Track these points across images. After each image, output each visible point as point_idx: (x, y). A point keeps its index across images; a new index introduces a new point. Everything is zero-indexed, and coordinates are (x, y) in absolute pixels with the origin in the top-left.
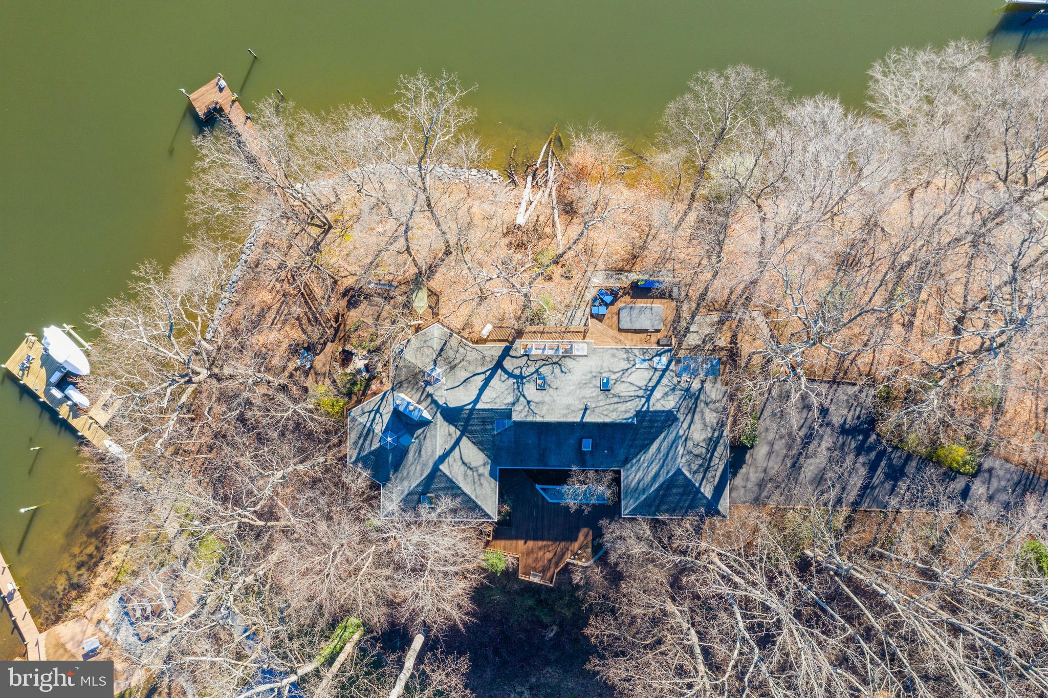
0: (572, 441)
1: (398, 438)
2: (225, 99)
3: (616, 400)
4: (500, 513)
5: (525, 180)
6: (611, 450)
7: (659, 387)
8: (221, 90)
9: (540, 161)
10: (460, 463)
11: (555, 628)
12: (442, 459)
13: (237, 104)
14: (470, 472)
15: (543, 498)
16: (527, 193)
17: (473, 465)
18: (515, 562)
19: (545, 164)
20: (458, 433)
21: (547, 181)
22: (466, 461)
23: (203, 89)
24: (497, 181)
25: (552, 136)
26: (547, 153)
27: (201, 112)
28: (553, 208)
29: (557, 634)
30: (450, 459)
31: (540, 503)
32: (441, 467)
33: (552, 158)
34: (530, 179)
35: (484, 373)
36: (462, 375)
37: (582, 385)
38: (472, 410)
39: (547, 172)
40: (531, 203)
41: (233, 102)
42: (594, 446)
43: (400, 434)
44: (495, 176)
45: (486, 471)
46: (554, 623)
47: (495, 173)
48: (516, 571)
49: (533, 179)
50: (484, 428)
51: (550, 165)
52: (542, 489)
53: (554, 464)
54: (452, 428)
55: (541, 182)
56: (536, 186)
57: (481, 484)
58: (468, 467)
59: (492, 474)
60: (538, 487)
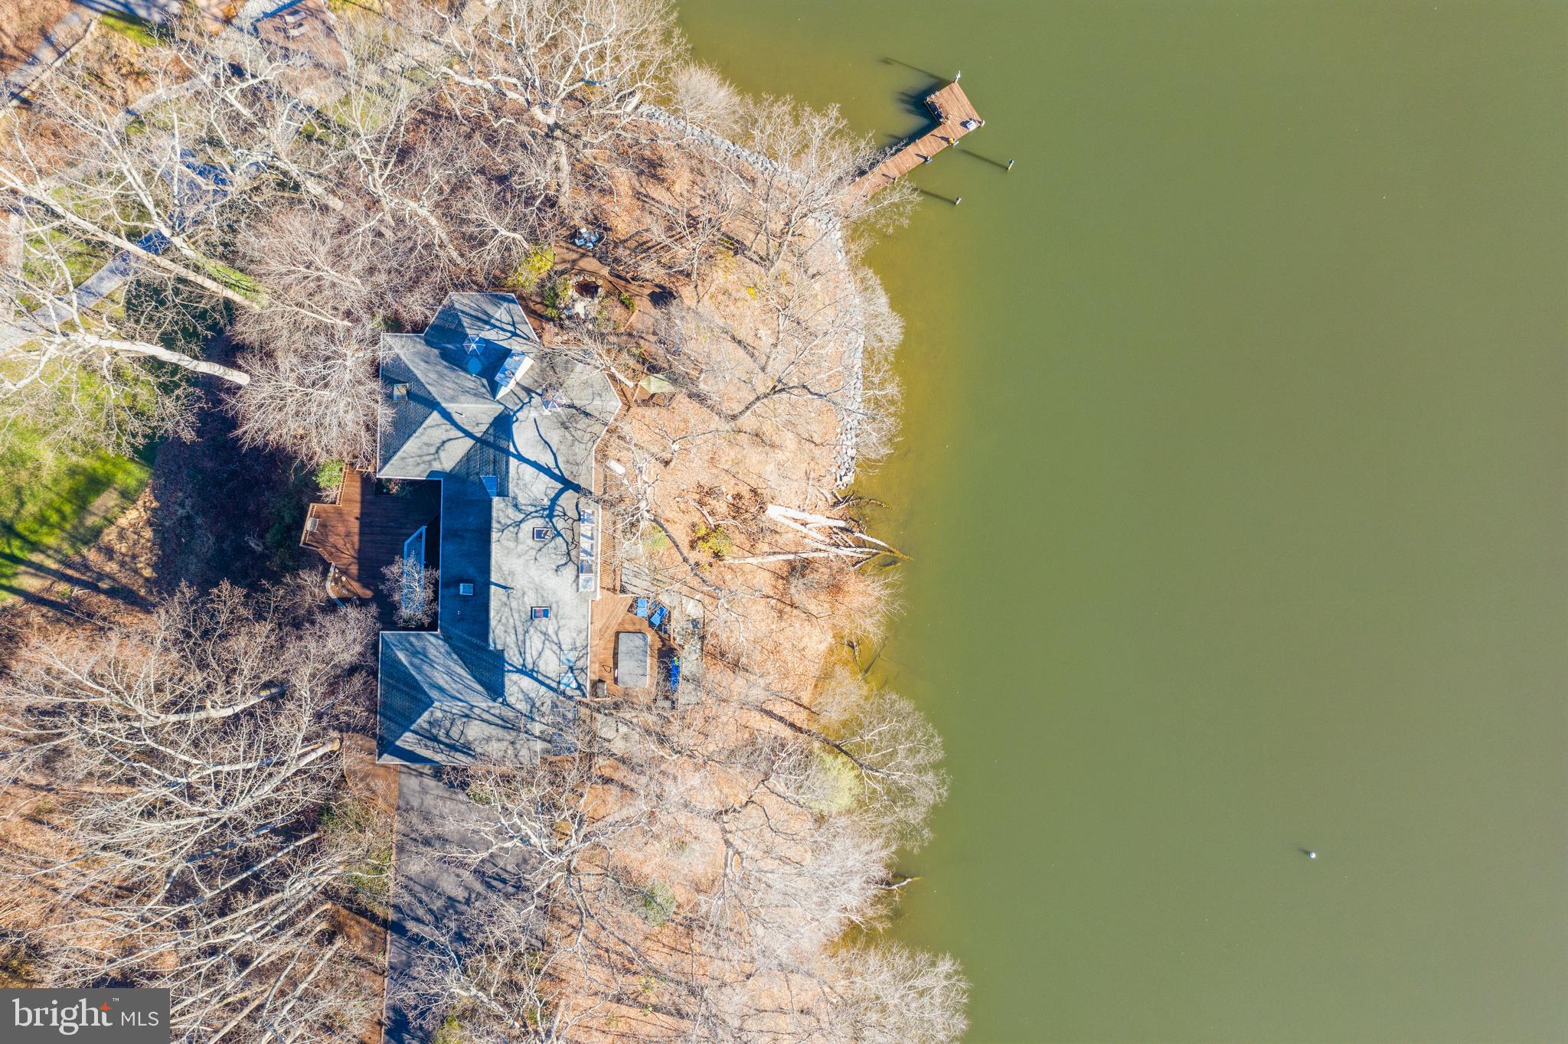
0: (471, 571)
1: (477, 356)
2: (952, 128)
3: (520, 630)
4: (389, 480)
5: (841, 518)
6: (461, 619)
7: (536, 684)
8: (964, 124)
9: (865, 537)
10: (445, 438)
11: (260, 549)
12: (446, 415)
13: (945, 144)
14: (433, 450)
15: (409, 535)
16: (820, 520)
17: (442, 454)
18: (329, 499)
19: (861, 544)
20: (479, 435)
21: (838, 546)
22: (447, 445)
23: (965, 100)
24: (839, 482)
25: (898, 554)
26: (877, 546)
27: (937, 98)
28: (796, 553)
29: (253, 551)
30: (449, 427)
31: (405, 531)
32: (435, 415)
33: (869, 553)
34: (842, 524)
35: (557, 466)
36: (554, 437)
37: (539, 589)
38: (508, 453)
39: (850, 546)
40: (804, 524)
41: (947, 140)
42: (465, 599)
43: (482, 358)
44: (845, 479)
45: (436, 466)
46: (266, 548)
47: (849, 479)
48: (318, 500)
49: (842, 529)
50: (487, 462)
51: (859, 550)
52: (421, 534)
53: (444, 549)
54: (484, 428)
55: (837, 539)
56: (831, 532)
57: (418, 464)
58: (439, 448)
59: (433, 473)
60: (423, 529)
